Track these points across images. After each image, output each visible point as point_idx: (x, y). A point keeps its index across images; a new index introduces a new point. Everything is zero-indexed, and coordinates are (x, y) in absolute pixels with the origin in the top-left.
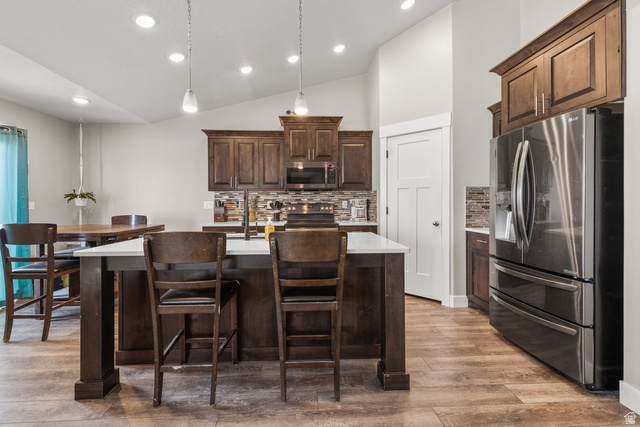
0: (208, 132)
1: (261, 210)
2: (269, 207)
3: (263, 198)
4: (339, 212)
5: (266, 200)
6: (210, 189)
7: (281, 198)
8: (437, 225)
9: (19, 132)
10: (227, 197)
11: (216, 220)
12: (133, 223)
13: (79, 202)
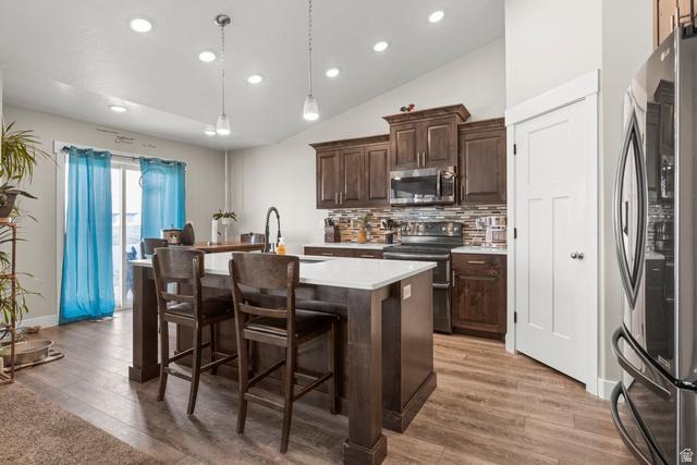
0: (314, 146)
1: (374, 230)
2: (382, 227)
3: (376, 215)
4: (471, 234)
5: (380, 218)
6: (319, 207)
7: (396, 216)
9: (179, 164)
10: (339, 215)
11: (326, 240)
12: (253, 241)
13: (225, 221)
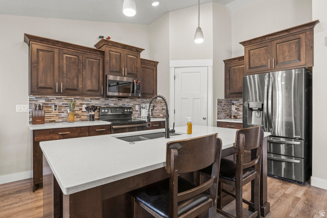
2: (84, 110)
4: (134, 113)
6: (32, 93)
7: (94, 103)
8: (205, 119)
